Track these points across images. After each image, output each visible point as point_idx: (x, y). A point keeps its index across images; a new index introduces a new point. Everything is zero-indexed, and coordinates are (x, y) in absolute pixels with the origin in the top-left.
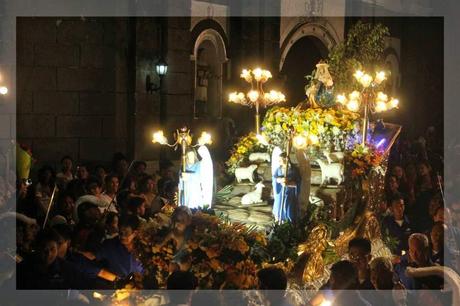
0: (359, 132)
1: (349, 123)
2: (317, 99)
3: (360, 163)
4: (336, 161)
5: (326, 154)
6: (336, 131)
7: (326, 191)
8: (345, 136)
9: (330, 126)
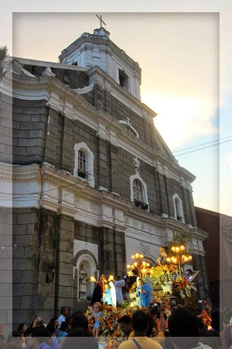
0: (179, 273)
1: (174, 269)
2: (161, 263)
3: (179, 284)
4: (169, 284)
5: (165, 283)
6: (168, 273)
7: (166, 298)
8: (172, 275)
9: (166, 271)
